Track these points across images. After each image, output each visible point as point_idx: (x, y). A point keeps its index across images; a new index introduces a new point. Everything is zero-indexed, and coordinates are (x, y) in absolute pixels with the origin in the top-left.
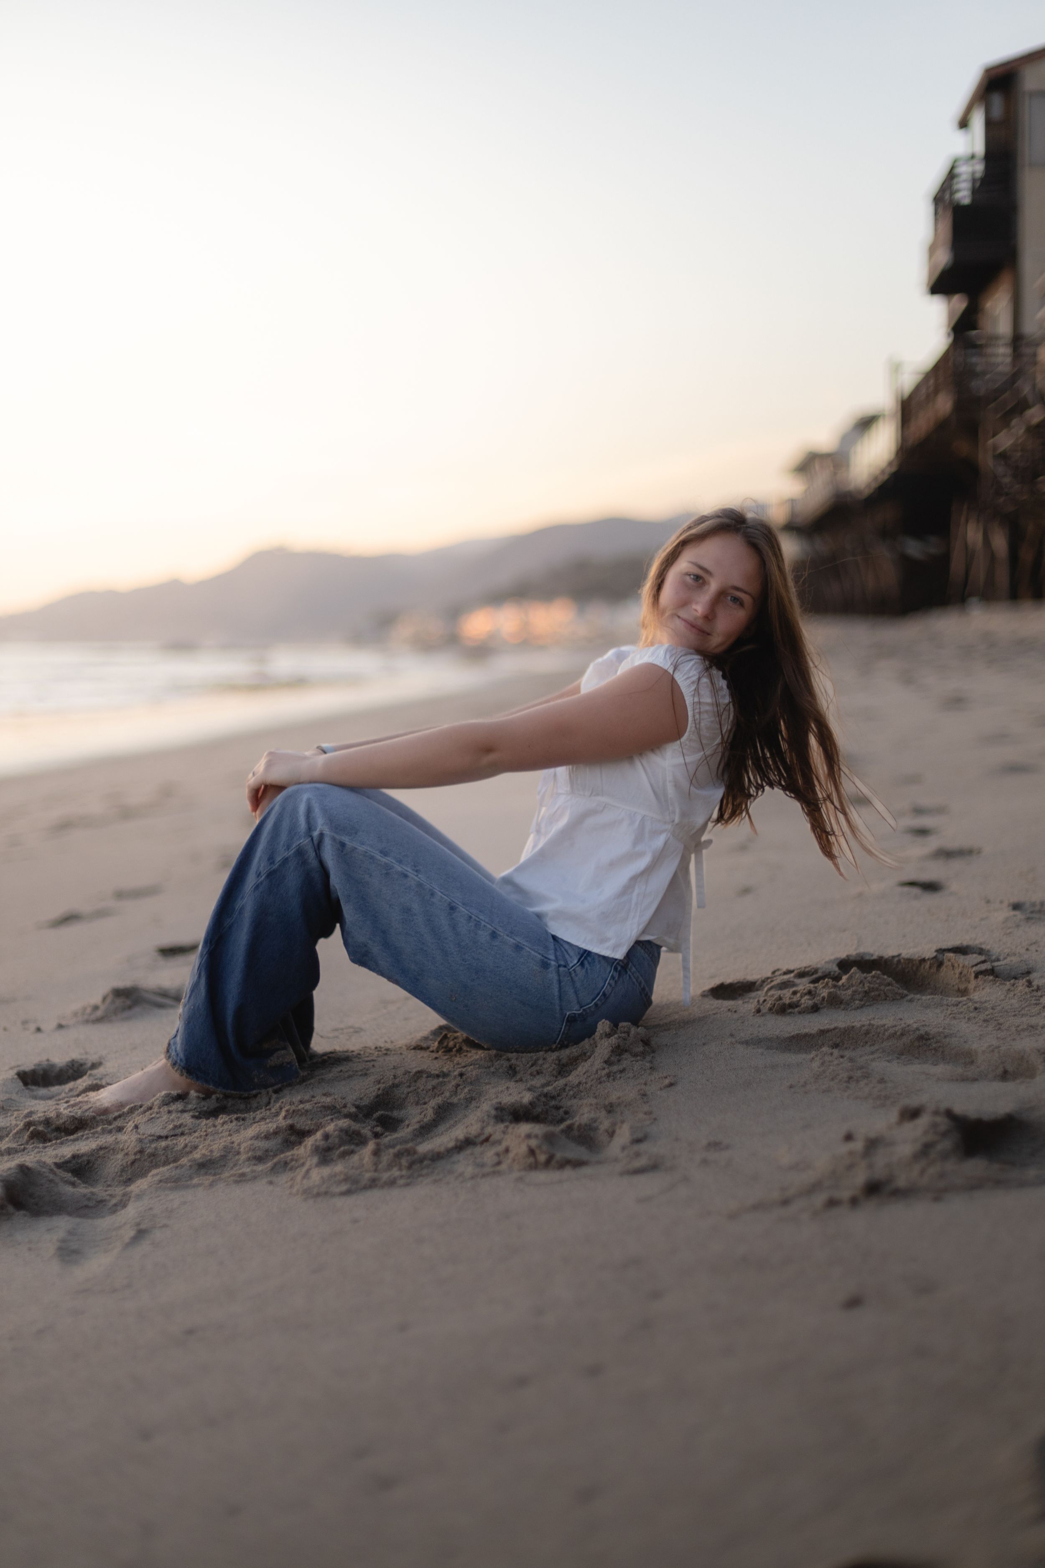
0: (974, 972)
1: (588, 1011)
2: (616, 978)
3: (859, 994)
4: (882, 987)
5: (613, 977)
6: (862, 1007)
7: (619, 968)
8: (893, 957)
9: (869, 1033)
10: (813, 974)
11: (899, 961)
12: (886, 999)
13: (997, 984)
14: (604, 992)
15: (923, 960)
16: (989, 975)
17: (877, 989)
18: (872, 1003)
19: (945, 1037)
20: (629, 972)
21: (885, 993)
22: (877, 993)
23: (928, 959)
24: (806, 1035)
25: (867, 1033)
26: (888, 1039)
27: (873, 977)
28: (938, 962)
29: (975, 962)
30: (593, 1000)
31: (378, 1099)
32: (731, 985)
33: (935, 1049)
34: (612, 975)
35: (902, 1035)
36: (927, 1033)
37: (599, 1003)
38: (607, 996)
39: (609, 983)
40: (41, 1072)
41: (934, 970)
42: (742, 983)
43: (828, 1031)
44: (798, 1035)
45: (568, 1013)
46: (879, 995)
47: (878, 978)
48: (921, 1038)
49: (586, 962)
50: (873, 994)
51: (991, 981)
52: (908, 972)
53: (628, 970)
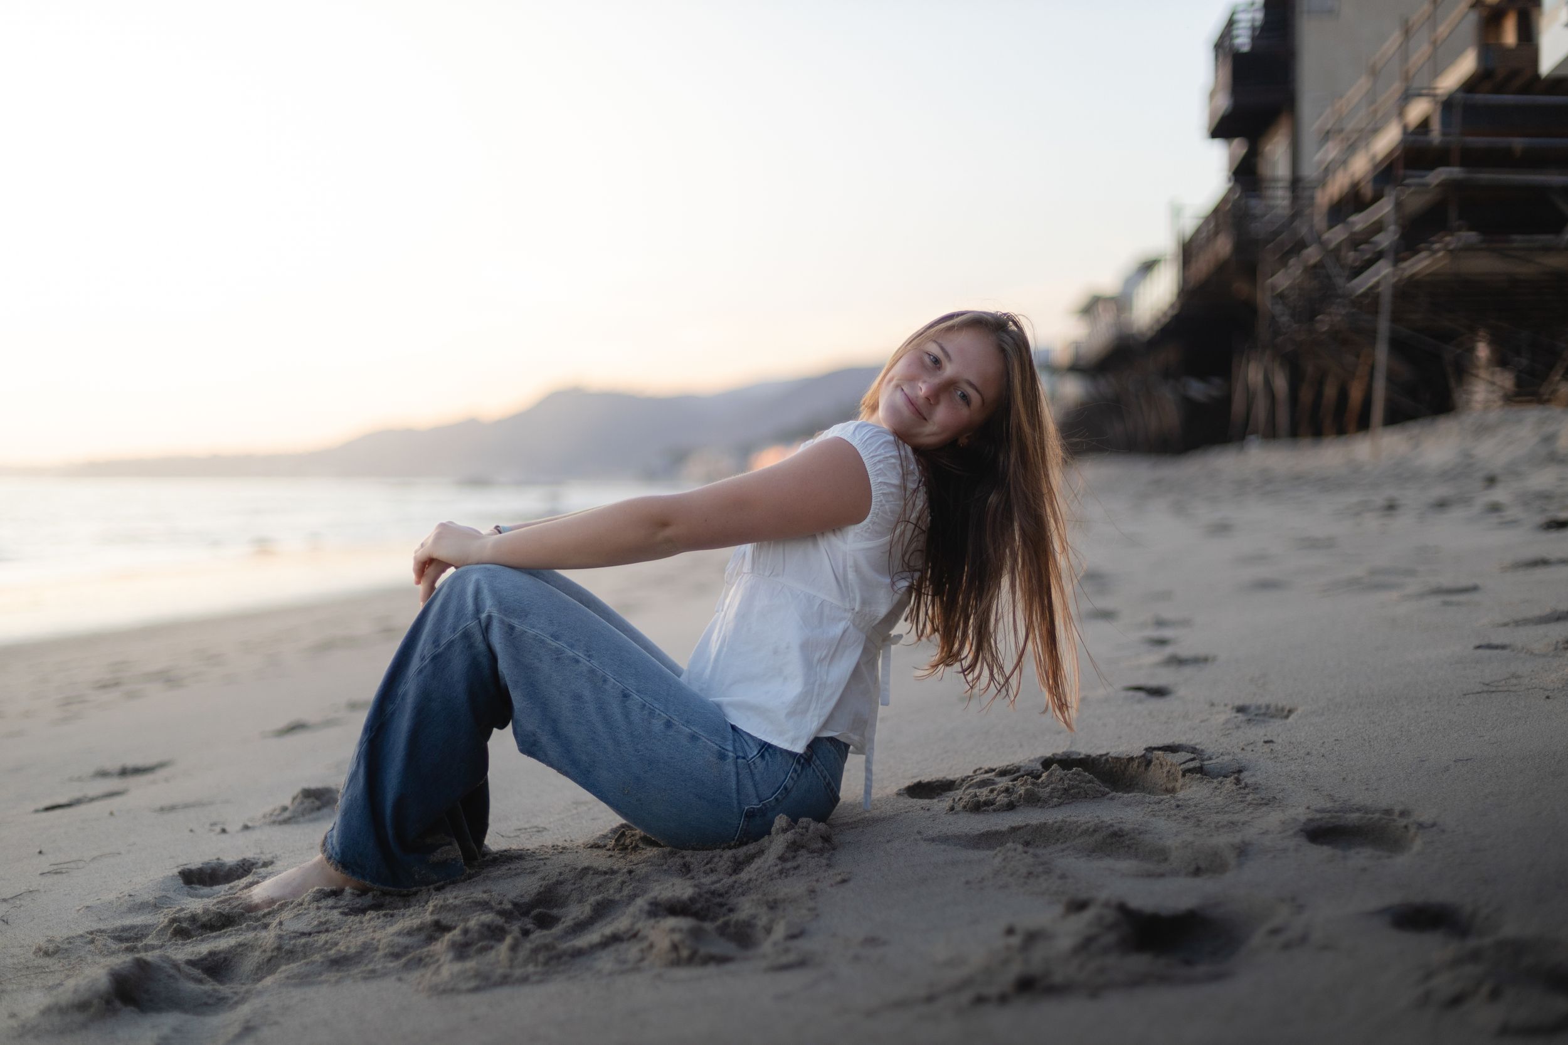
0: (1182, 770)
1: (768, 806)
2: (799, 772)
3: (1058, 791)
4: (1083, 785)
5: (795, 771)
6: (1060, 805)
7: (802, 761)
8: (1101, 756)
9: (1061, 830)
10: (1015, 773)
11: (1107, 760)
12: (1086, 797)
13: (1205, 782)
14: (785, 785)
15: (1132, 759)
16: (1197, 773)
17: (1077, 787)
18: (1071, 801)
19: (1140, 833)
20: (813, 765)
21: (1085, 791)
22: (1076, 790)
23: (1136, 757)
24: (997, 833)
25: (1059, 830)
26: (1079, 836)
27: (1074, 774)
28: (1146, 760)
29: (1184, 760)
30: (774, 794)
31: (539, 897)
32: (929, 784)
33: (1129, 847)
34: (795, 769)
35: (1095, 831)
36: (1121, 830)
37: (779, 796)
38: (789, 790)
39: (790, 777)
40: (209, 871)
41: (1142, 768)
42: (941, 781)
43: (1019, 828)
44: (988, 832)
45: (746, 808)
46: (1079, 793)
47: (1079, 775)
48: (1115, 834)
49: (766, 754)
50: (1072, 791)
51: (1198, 779)
52: (1116, 772)
53: (812, 763)
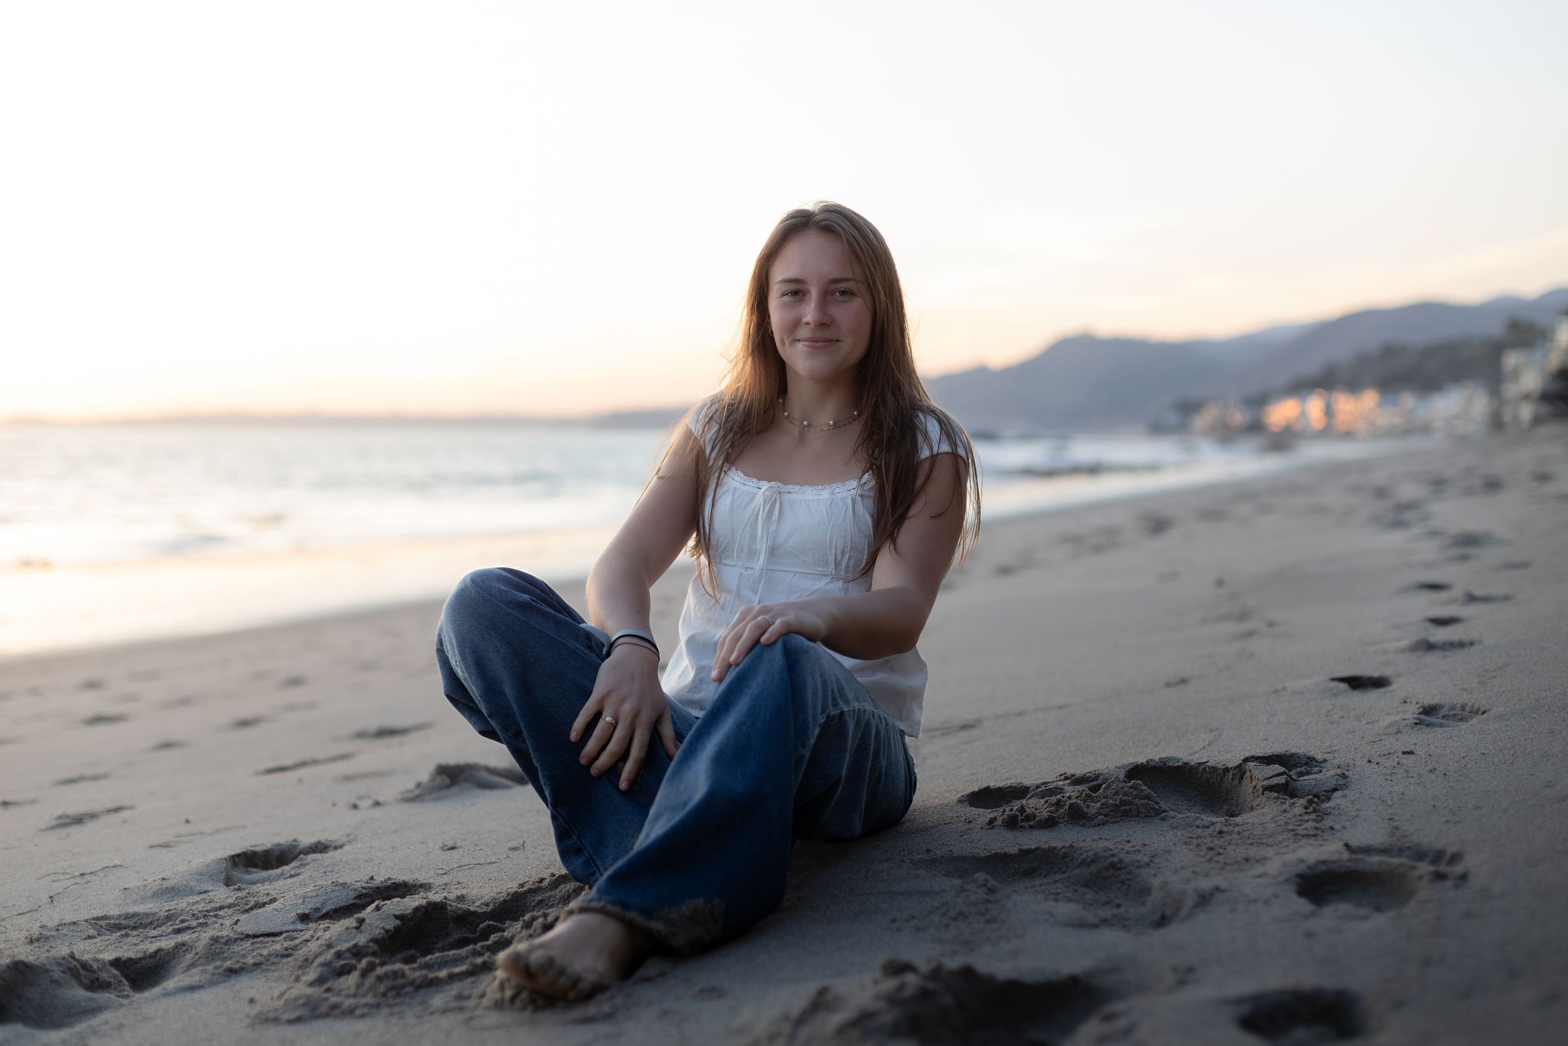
0: (1262, 786)
3: (1107, 807)
4: (1136, 801)
6: (1104, 823)
8: (1200, 764)
10: (1092, 781)
11: (1204, 769)
12: (1138, 816)
13: (1279, 803)
15: (1226, 770)
16: (1275, 792)
17: (1130, 803)
18: (1119, 819)
21: (1137, 808)
22: (1128, 807)
23: (1231, 768)
27: (1131, 787)
28: (1240, 771)
29: (1272, 774)
32: (999, 790)
41: (1236, 782)
42: (1015, 787)
46: (1130, 810)
47: (1136, 789)
50: (1123, 808)
51: (1274, 798)
52: (1213, 783)
